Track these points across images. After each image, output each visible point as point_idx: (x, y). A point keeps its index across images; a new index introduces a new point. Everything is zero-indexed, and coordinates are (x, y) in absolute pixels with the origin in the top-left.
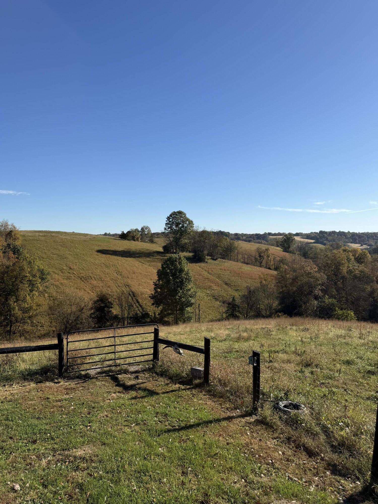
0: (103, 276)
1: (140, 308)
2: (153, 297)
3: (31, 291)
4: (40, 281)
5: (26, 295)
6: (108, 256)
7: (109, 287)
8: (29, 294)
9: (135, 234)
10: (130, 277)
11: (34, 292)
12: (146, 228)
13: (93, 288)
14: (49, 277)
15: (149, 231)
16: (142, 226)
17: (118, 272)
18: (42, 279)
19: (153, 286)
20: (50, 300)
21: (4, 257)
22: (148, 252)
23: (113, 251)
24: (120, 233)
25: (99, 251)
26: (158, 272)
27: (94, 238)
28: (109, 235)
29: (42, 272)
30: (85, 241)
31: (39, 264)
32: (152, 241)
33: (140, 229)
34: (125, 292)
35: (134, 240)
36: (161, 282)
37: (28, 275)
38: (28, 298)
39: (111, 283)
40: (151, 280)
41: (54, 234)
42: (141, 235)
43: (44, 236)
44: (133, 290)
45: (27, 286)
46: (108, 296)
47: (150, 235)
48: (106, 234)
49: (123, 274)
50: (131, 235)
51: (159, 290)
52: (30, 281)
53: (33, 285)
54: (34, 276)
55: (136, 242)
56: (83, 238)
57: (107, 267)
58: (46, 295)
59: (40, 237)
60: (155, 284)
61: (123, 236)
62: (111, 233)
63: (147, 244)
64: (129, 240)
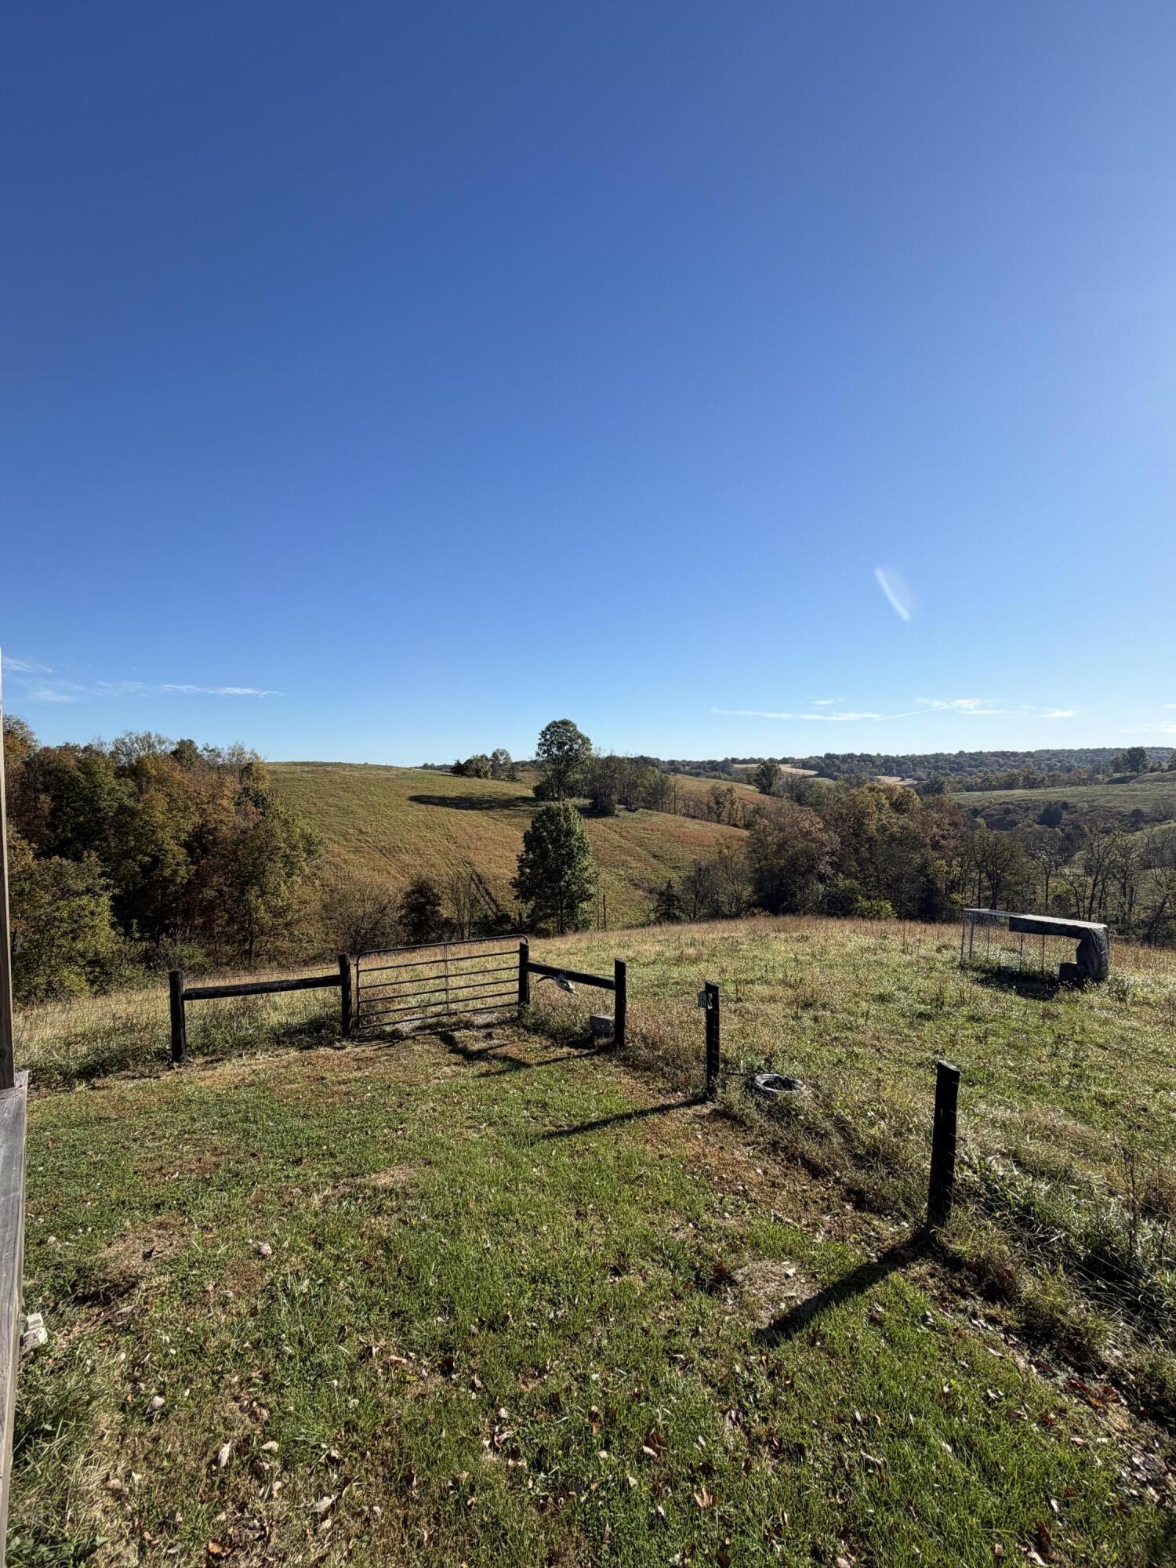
0: (421, 845)
1: (492, 906)
2: (516, 884)
3: (289, 875)
4: (305, 856)
5: (279, 884)
6: (431, 806)
7: (433, 866)
8: (285, 882)
9: (480, 765)
10: (472, 846)
11: (294, 878)
12: (502, 754)
13: (404, 868)
14: (321, 848)
15: (508, 758)
16: (494, 750)
17: (450, 838)
18: (310, 852)
19: (517, 864)
20: (324, 891)
21: (237, 812)
22: (505, 798)
23: (439, 798)
24: (452, 763)
25: (413, 799)
26: (525, 837)
27: (405, 773)
28: (432, 767)
29: (308, 839)
30: (387, 779)
31: (302, 825)
32: (512, 778)
33: (489, 756)
34: (464, 875)
35: (480, 777)
36: (531, 856)
37: (282, 845)
38: (283, 888)
39: (436, 859)
40: (513, 851)
41: (330, 769)
42: (492, 766)
43: (312, 772)
44: (479, 871)
45: (281, 865)
46: (431, 883)
47: (509, 766)
48: (426, 767)
49: (459, 840)
50: (474, 766)
51: (528, 870)
52: (287, 856)
53: (292, 863)
54: (294, 848)
55: (483, 780)
56: (384, 774)
57: (428, 827)
58: (317, 882)
59: (304, 775)
60: (521, 860)
61: (459, 770)
62: (436, 764)
63: (503, 783)
64: (469, 776)
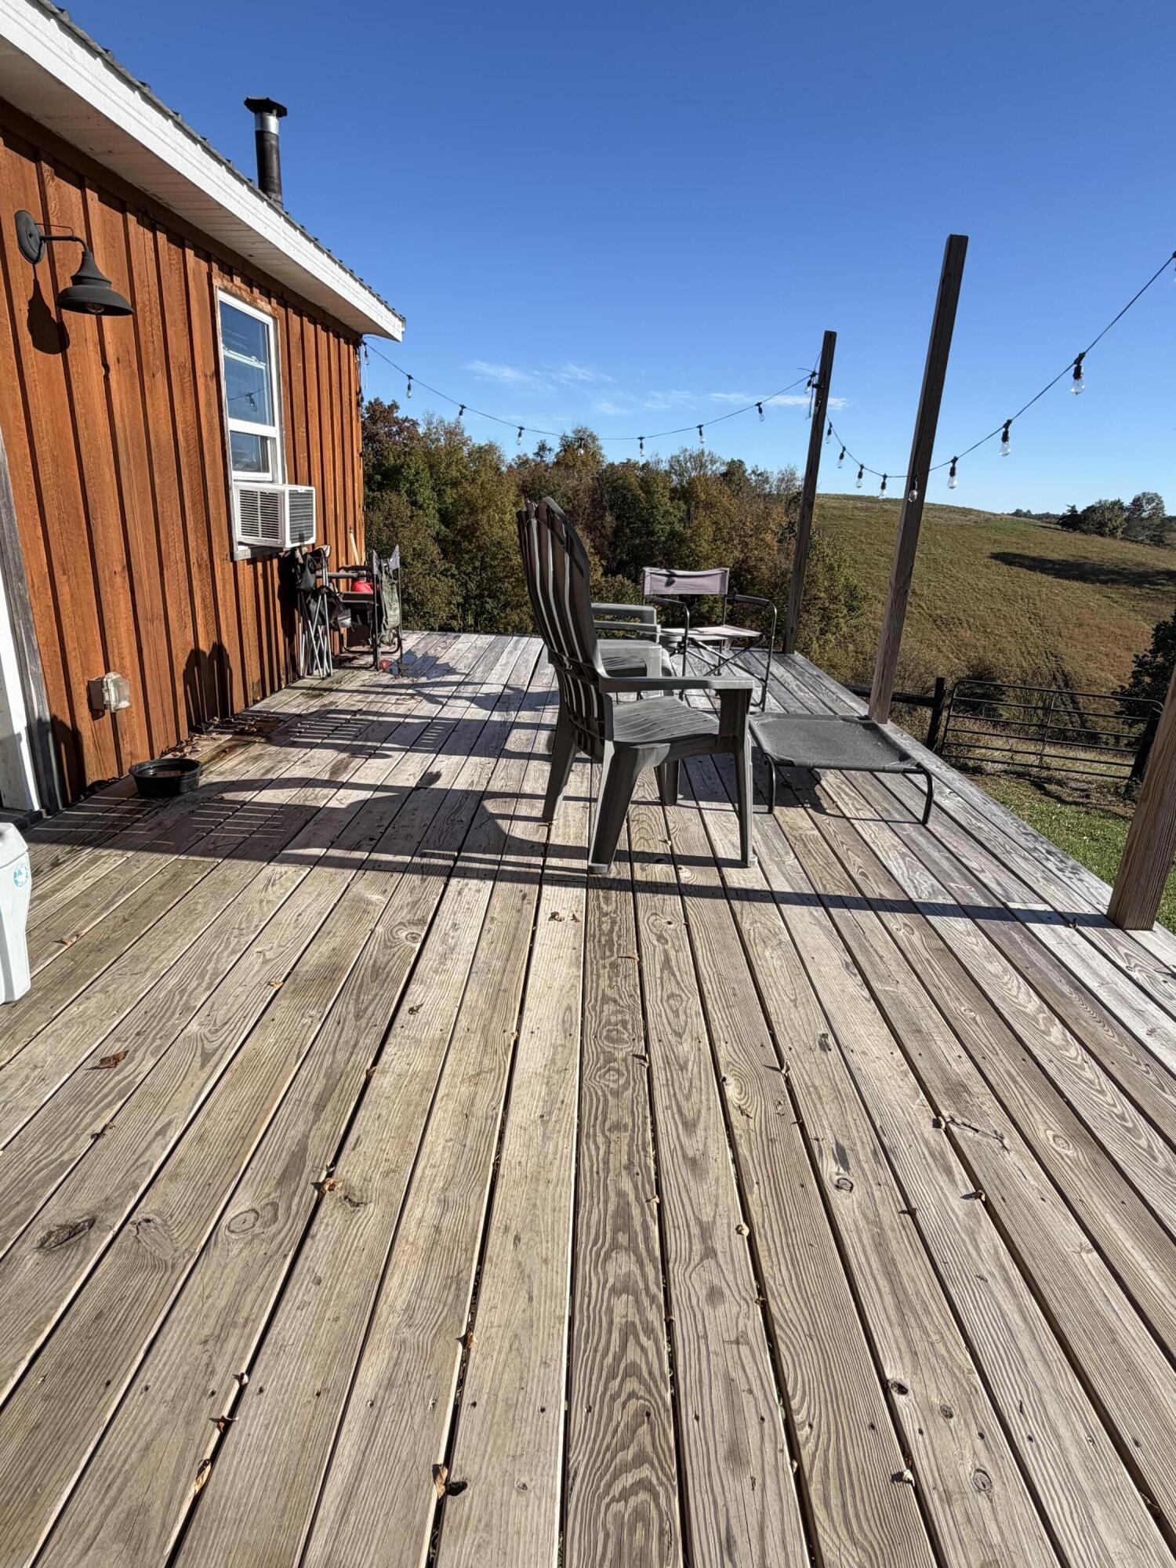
2: (1122, 695)
3: (823, 632)
4: (845, 612)
7: (1001, 651)
8: (817, 638)
9: (1107, 515)
10: (1065, 632)
11: (829, 636)
12: (1150, 500)
13: (961, 647)
14: (865, 606)
15: (1159, 508)
17: (1036, 617)
18: (851, 609)
24: (1061, 510)
25: (996, 556)
27: (987, 520)
28: (1028, 515)
29: (852, 591)
30: (962, 527)
31: (848, 574)
33: (1127, 502)
34: (1045, 670)
35: (1102, 535)
36: (1160, 659)
37: (822, 595)
48: (1018, 513)
50: (1097, 517)
52: (824, 609)
53: (830, 618)
61: (1072, 521)
63: (1141, 547)
64: (1085, 532)
